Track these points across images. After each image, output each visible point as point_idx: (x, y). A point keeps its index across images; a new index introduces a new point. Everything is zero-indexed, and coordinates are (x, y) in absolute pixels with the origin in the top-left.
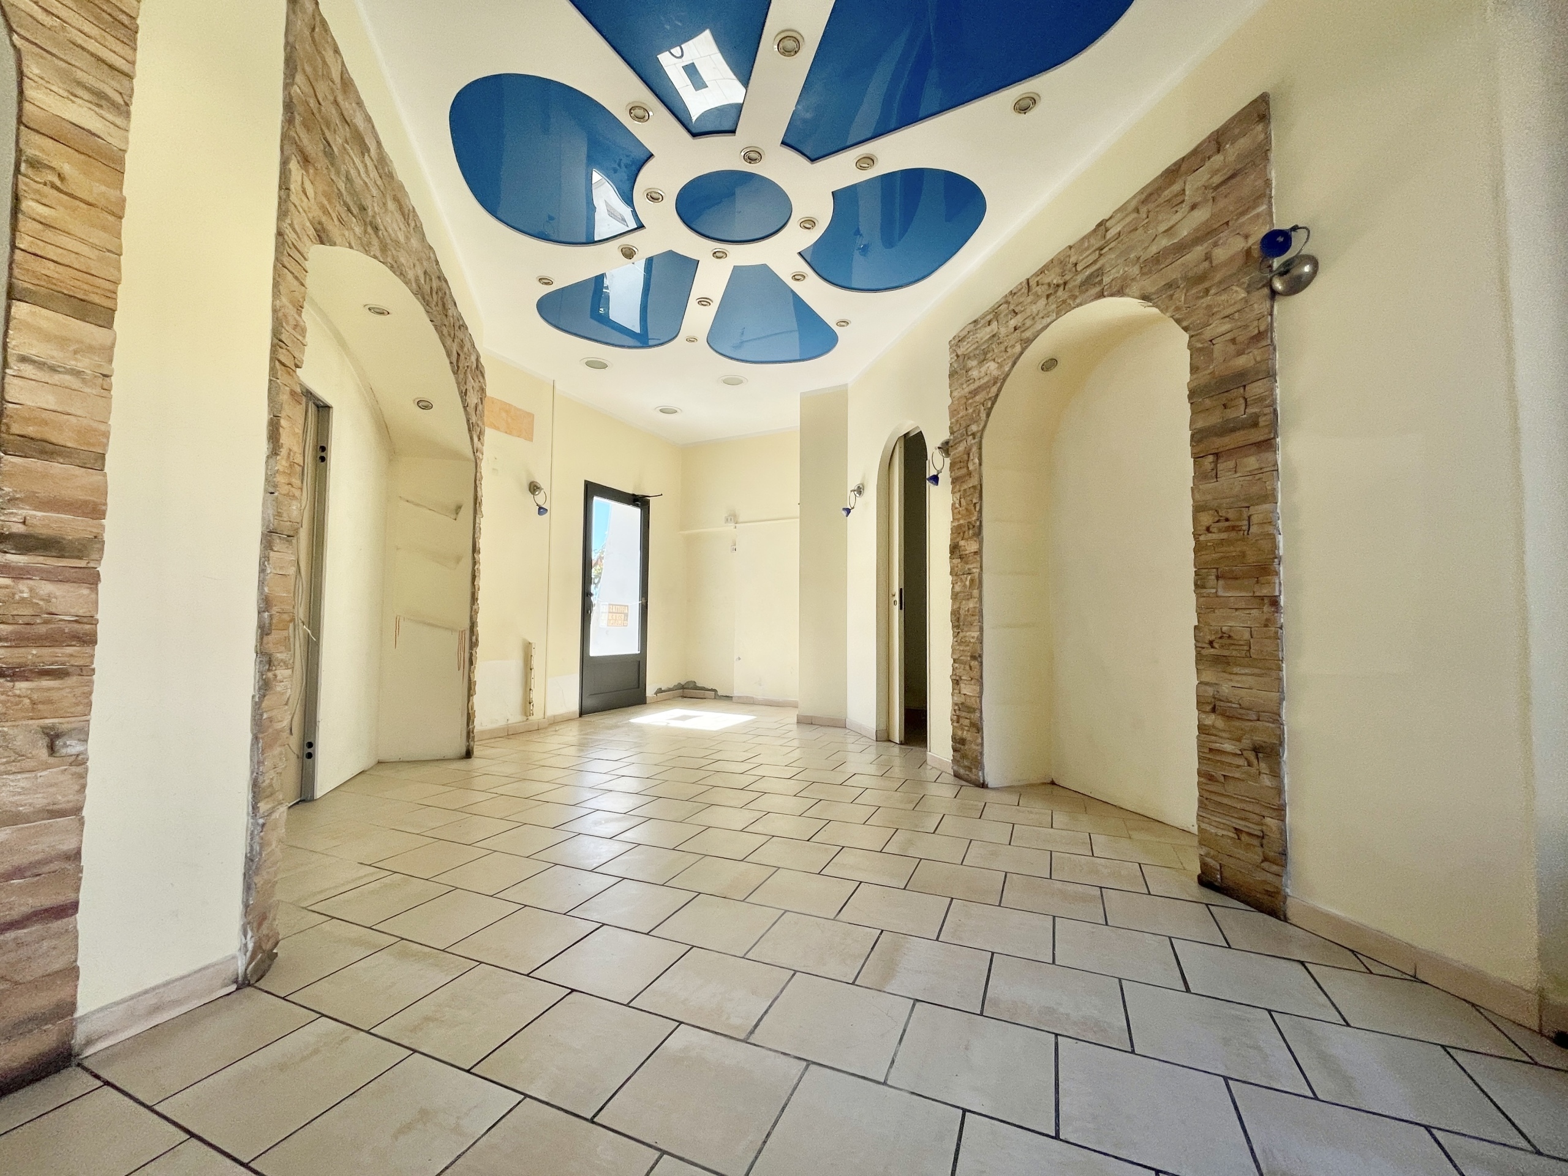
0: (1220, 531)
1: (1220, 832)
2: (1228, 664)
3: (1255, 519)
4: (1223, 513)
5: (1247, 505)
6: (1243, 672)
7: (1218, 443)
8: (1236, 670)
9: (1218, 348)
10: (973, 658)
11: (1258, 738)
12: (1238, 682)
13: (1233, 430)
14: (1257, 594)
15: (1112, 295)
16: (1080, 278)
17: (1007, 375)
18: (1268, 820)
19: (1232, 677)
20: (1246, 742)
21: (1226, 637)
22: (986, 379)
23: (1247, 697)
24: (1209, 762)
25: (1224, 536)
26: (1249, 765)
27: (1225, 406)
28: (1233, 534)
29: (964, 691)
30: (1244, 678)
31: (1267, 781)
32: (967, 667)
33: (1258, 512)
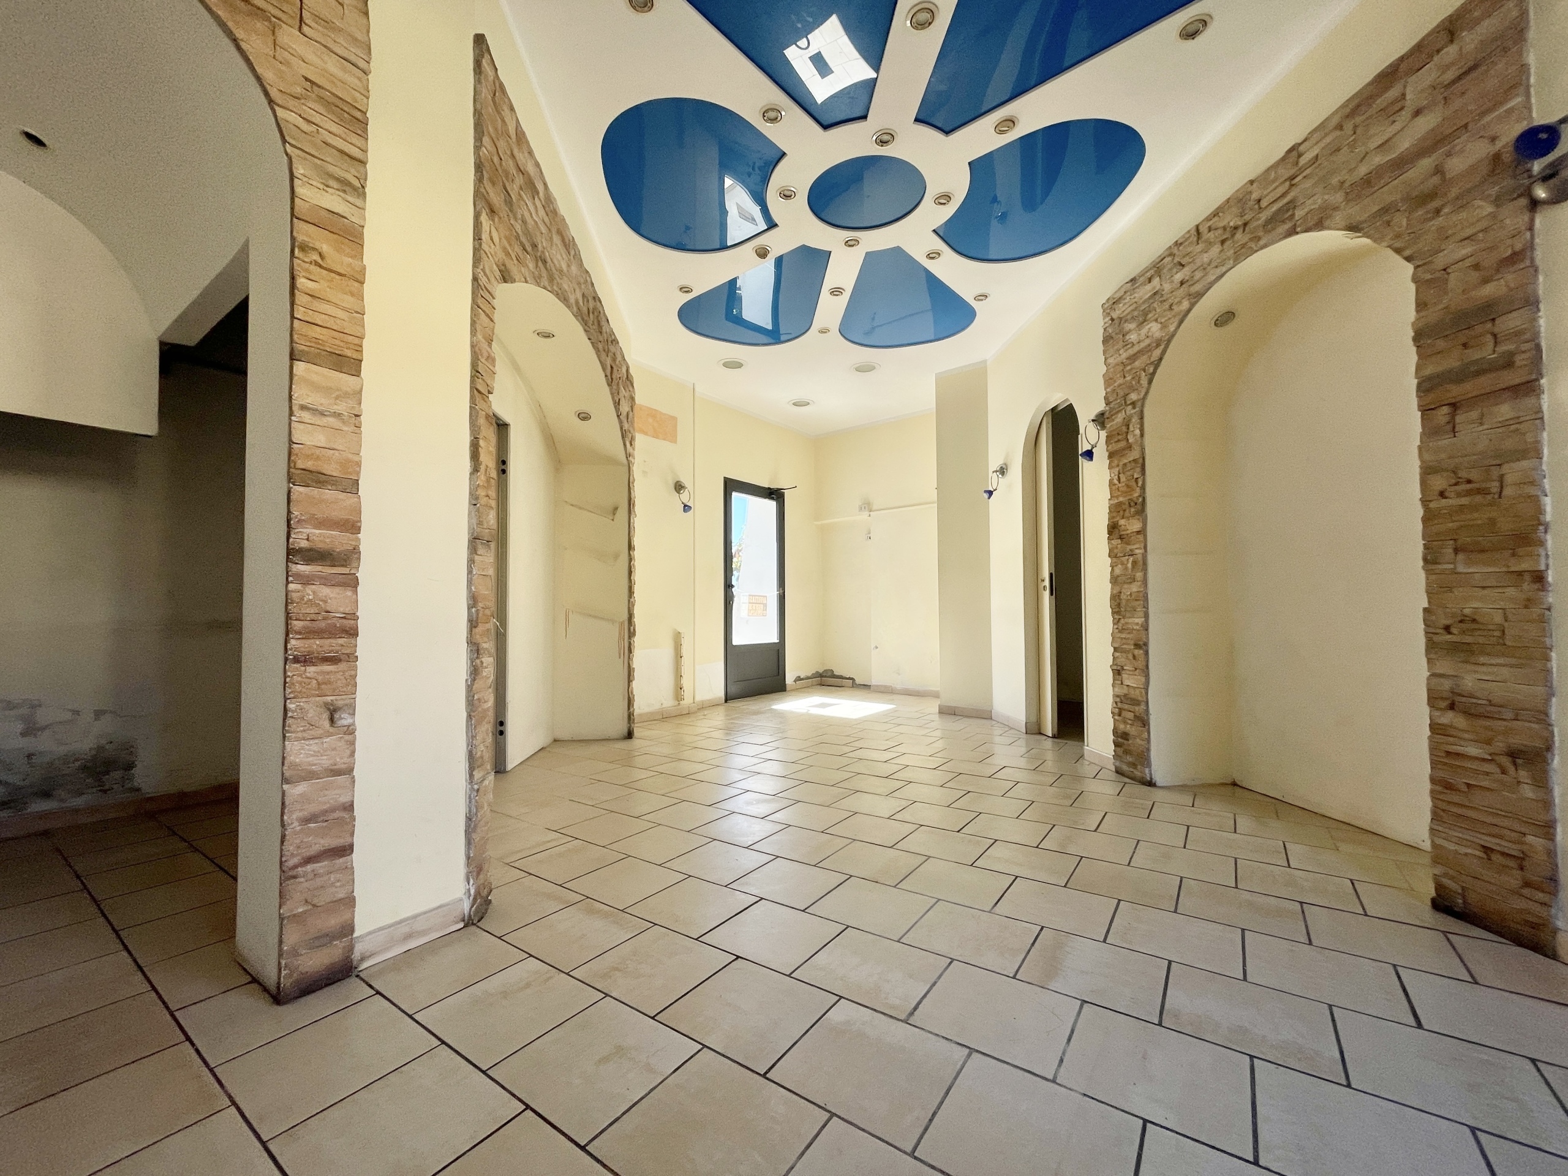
0: (1459, 495)
1: (1464, 850)
2: (1472, 653)
3: (1509, 479)
4: (1463, 474)
5: (1498, 462)
6: (1493, 662)
7: (1455, 391)
8: (1482, 659)
9: (1453, 280)
10: (1137, 646)
11: (1516, 741)
12: (1485, 673)
13: (1478, 373)
14: (1512, 569)
15: (1307, 231)
16: (1264, 216)
17: (1173, 335)
18: (1530, 839)
19: (1476, 668)
20: (1499, 745)
21: (1469, 621)
22: (1147, 342)
23: (1498, 692)
24: (1445, 767)
25: (1465, 501)
26: (1504, 772)
27: (1465, 345)
28: (1478, 499)
29: (1127, 682)
30: (1495, 669)
31: (1528, 791)
32: (1130, 656)
33: (1513, 472)
